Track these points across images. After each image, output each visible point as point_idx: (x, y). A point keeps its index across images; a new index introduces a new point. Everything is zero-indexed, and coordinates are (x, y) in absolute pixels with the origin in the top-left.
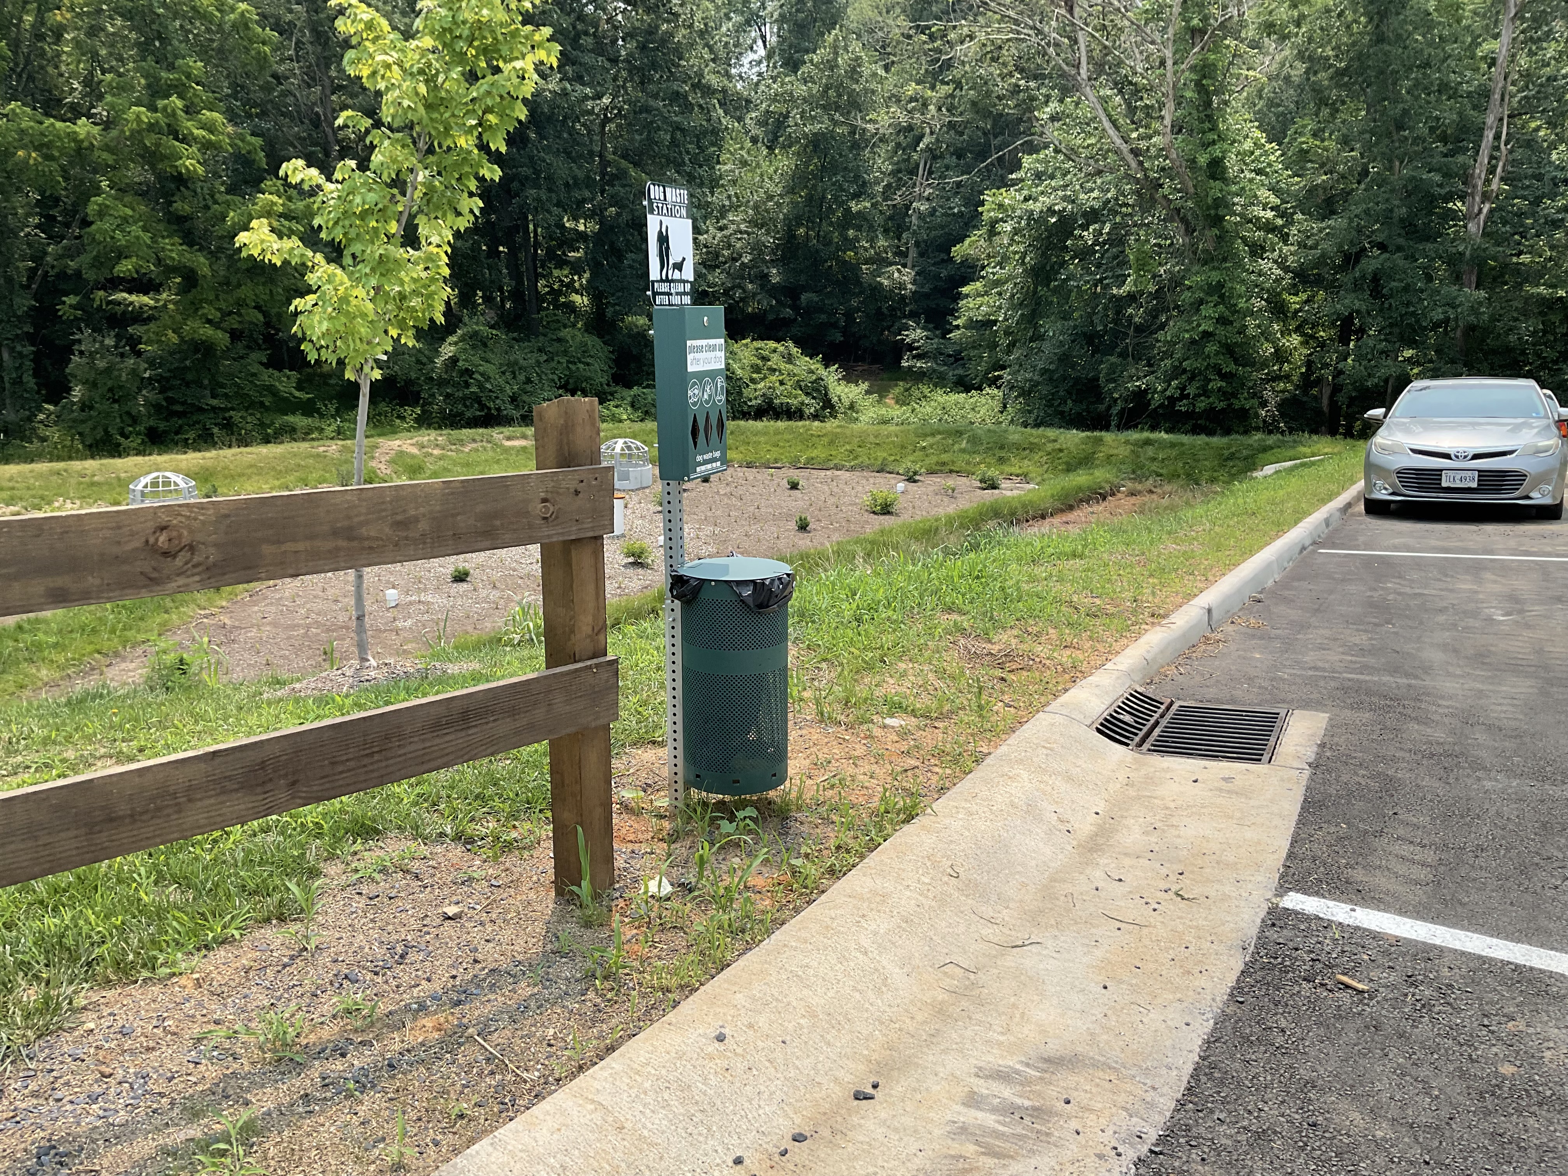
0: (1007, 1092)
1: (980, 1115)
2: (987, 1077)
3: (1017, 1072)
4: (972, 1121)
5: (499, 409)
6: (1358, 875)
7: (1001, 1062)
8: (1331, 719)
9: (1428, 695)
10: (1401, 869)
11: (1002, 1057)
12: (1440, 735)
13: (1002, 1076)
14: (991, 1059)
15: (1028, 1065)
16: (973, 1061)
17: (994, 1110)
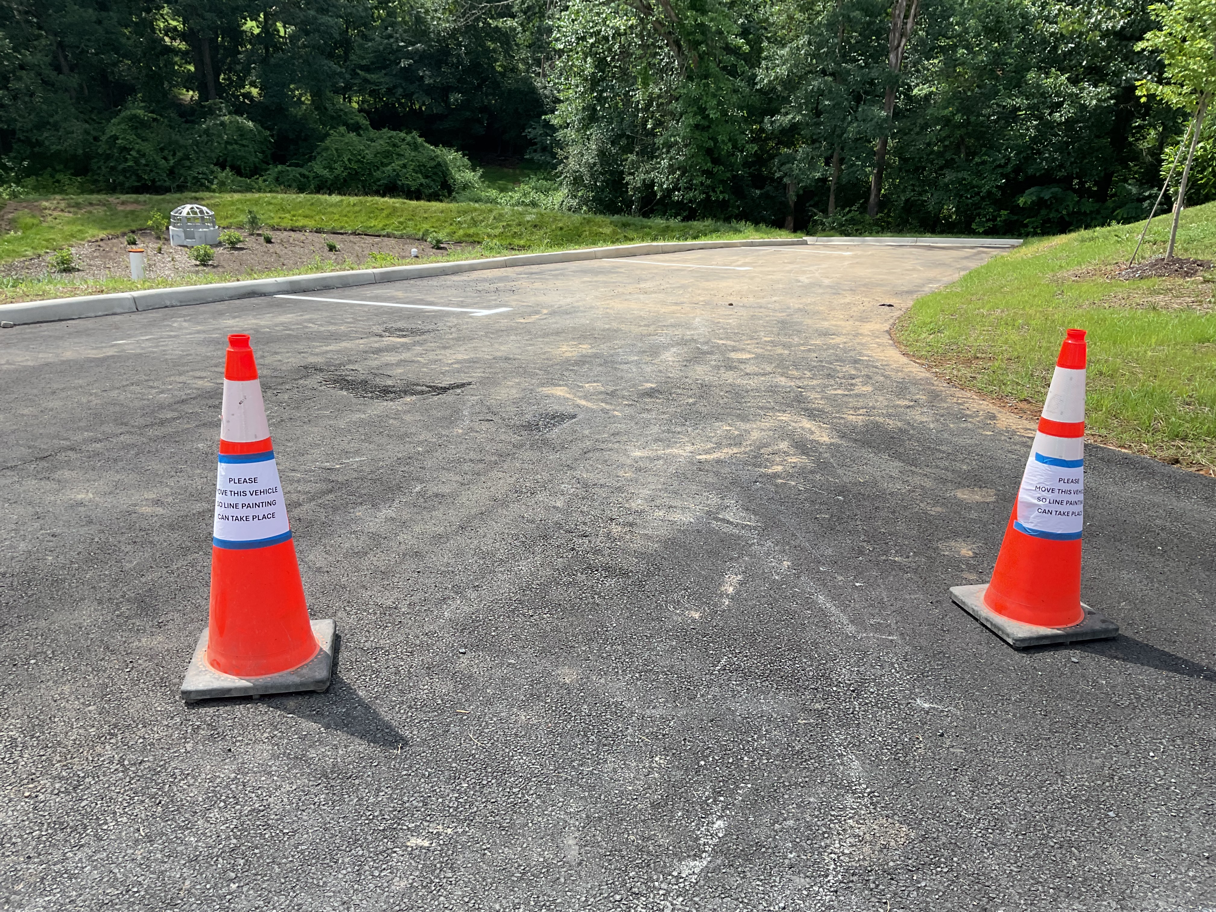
5: (153, 181)
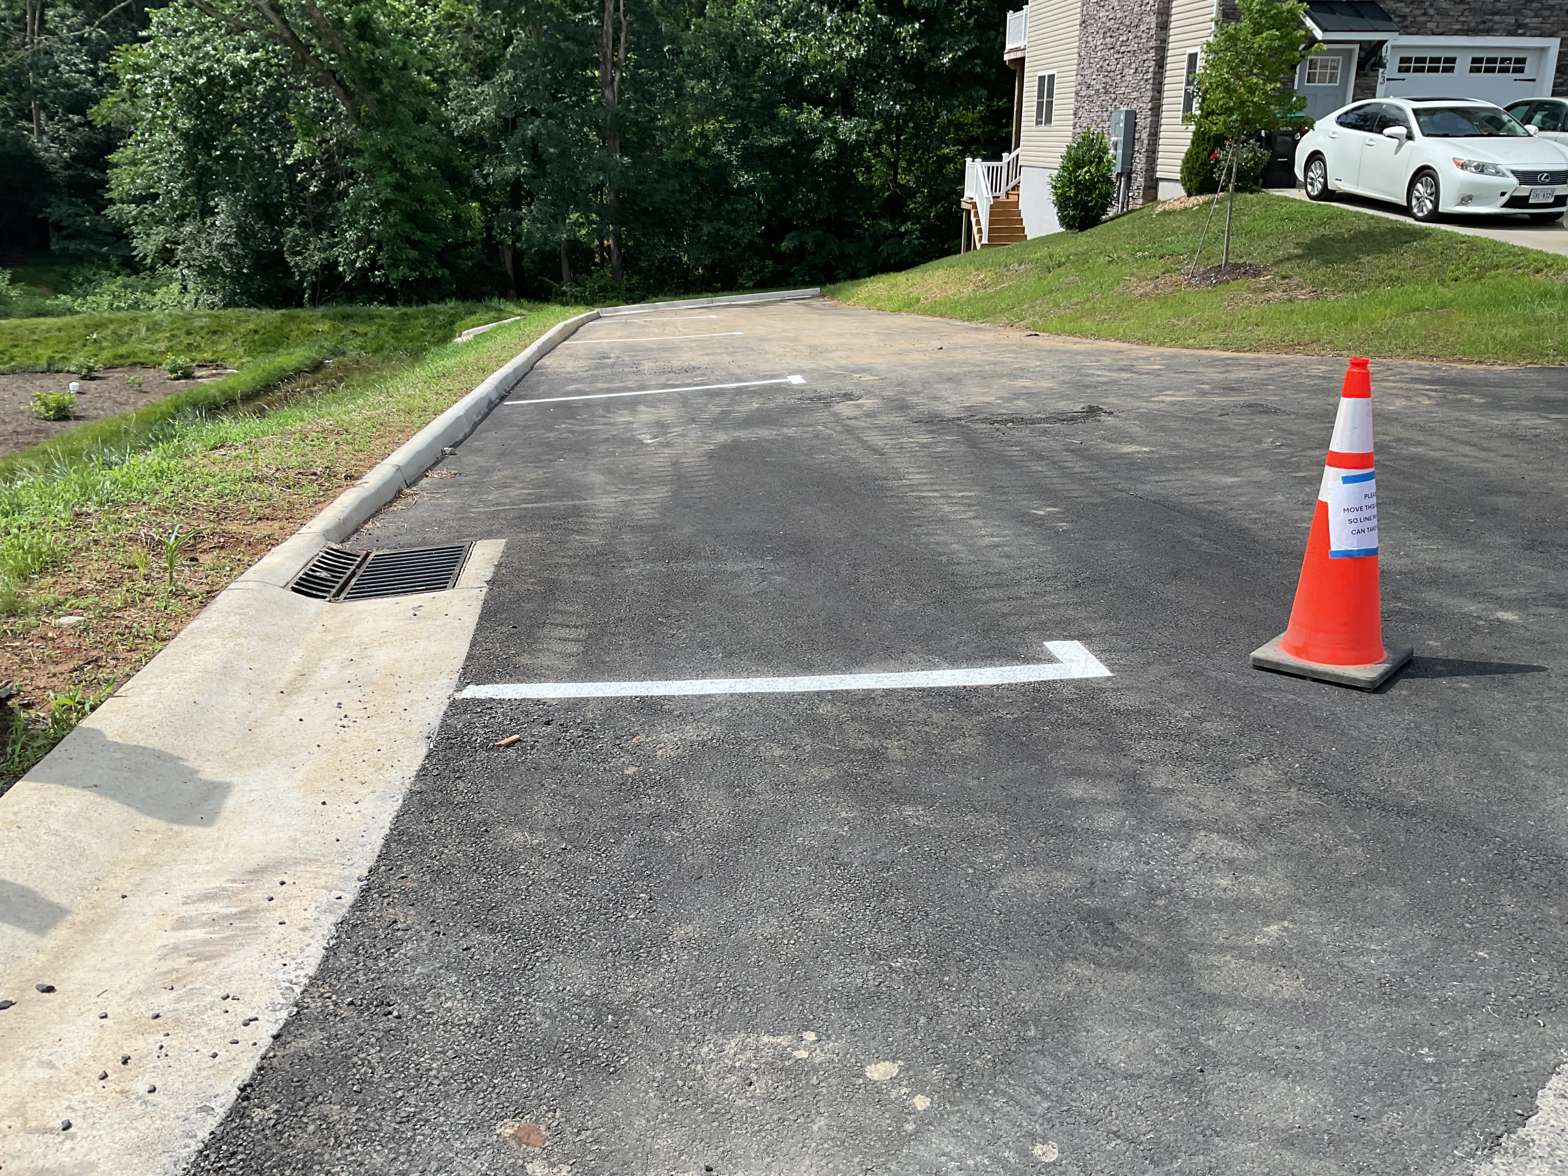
0: (214, 908)
1: (190, 933)
2: (195, 902)
3: (224, 889)
4: (182, 940)
6: (525, 660)
7: (208, 886)
8: (507, 543)
9: (589, 511)
10: (559, 647)
11: (208, 882)
12: (595, 540)
13: (209, 897)
14: (198, 886)
15: (234, 881)
16: (180, 894)
17: (204, 925)
